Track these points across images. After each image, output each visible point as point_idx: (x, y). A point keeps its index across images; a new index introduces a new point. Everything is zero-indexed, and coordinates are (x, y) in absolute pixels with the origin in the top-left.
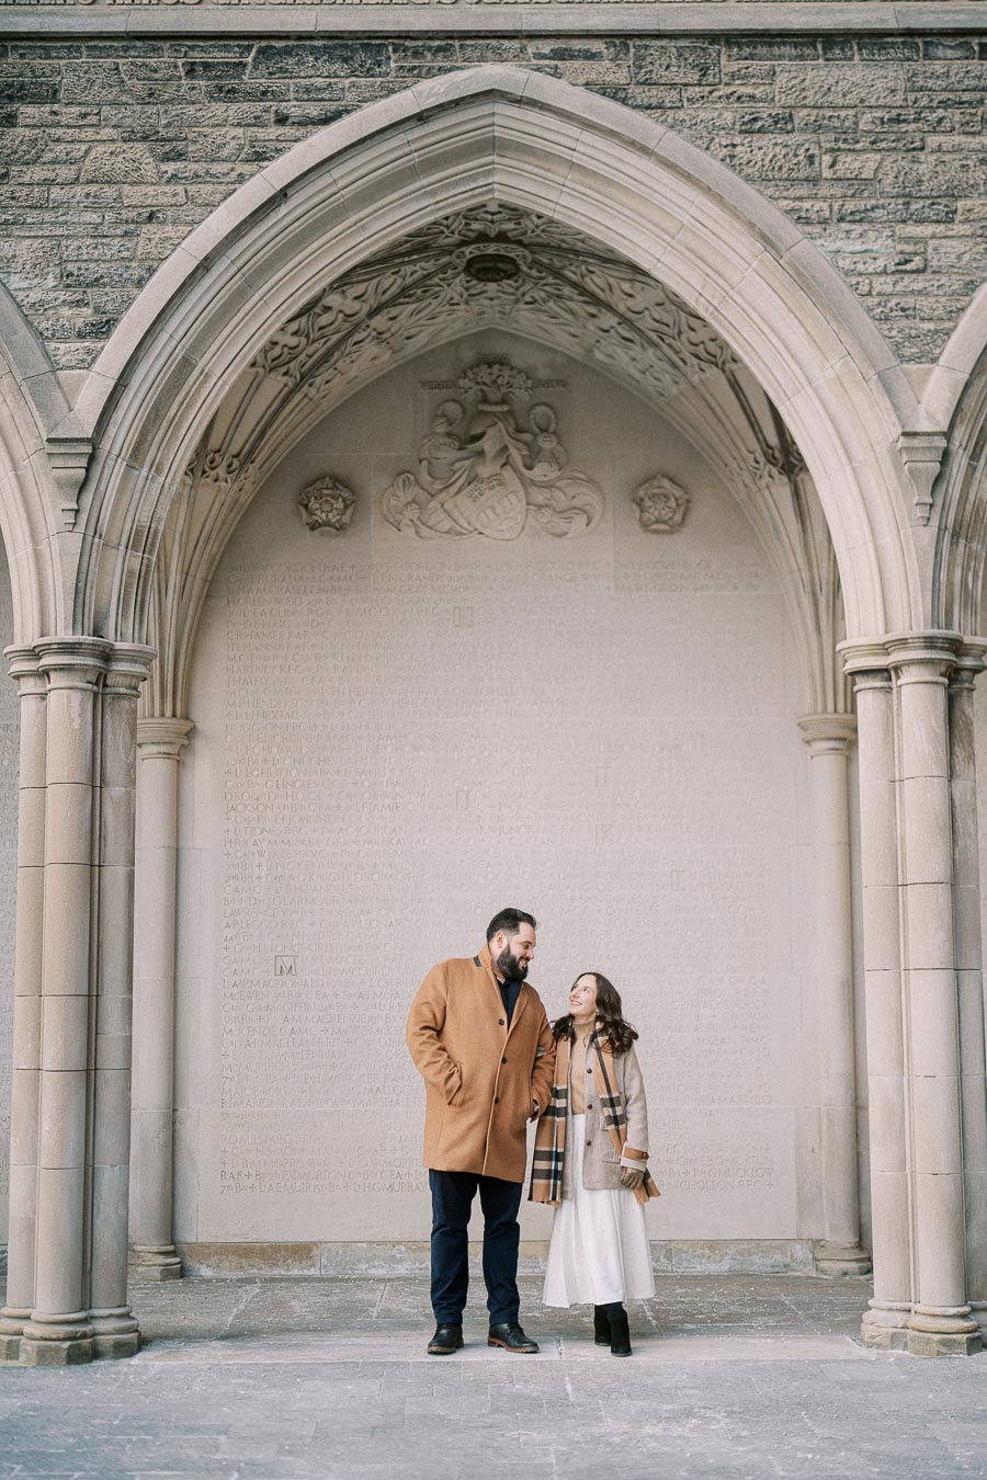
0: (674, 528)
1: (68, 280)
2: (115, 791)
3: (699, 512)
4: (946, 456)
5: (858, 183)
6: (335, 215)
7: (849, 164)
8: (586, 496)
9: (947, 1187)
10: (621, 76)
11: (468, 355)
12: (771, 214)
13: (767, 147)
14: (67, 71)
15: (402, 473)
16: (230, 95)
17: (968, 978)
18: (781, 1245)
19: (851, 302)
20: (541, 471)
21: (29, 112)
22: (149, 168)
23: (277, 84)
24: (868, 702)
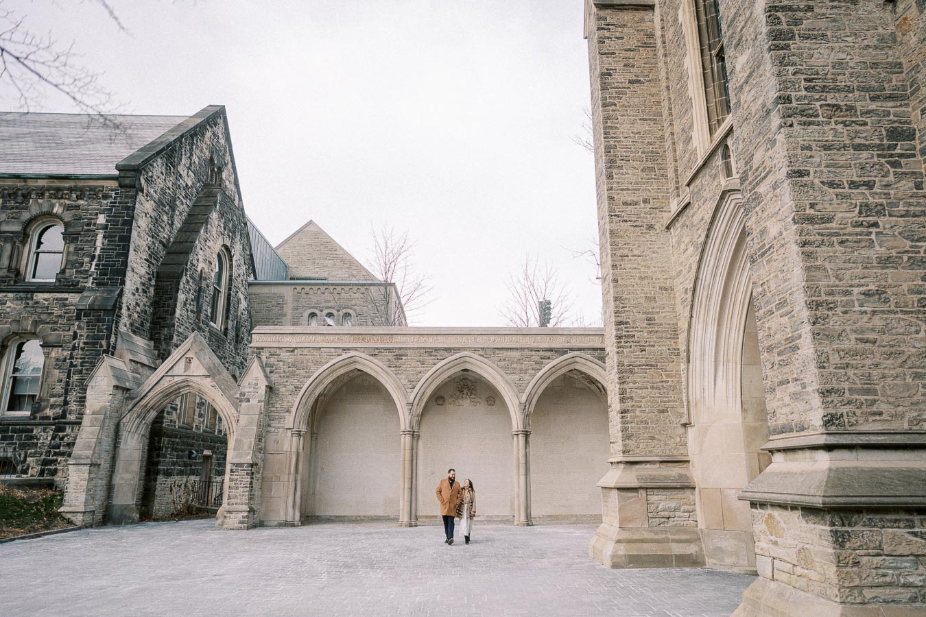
0: (493, 405)
1: (409, 381)
2: (415, 450)
3: (497, 402)
4: (525, 406)
5: (514, 369)
6: (444, 372)
7: (513, 366)
8: (479, 400)
9: (525, 504)
10: (482, 354)
11: (461, 378)
12: (502, 372)
13: (502, 364)
14: (409, 352)
15: (451, 396)
16: (431, 356)
17: (528, 477)
18: (508, 516)
19: (513, 385)
20: (473, 396)
21: (404, 358)
22: (420, 365)
23: (437, 354)
24: (515, 438)
